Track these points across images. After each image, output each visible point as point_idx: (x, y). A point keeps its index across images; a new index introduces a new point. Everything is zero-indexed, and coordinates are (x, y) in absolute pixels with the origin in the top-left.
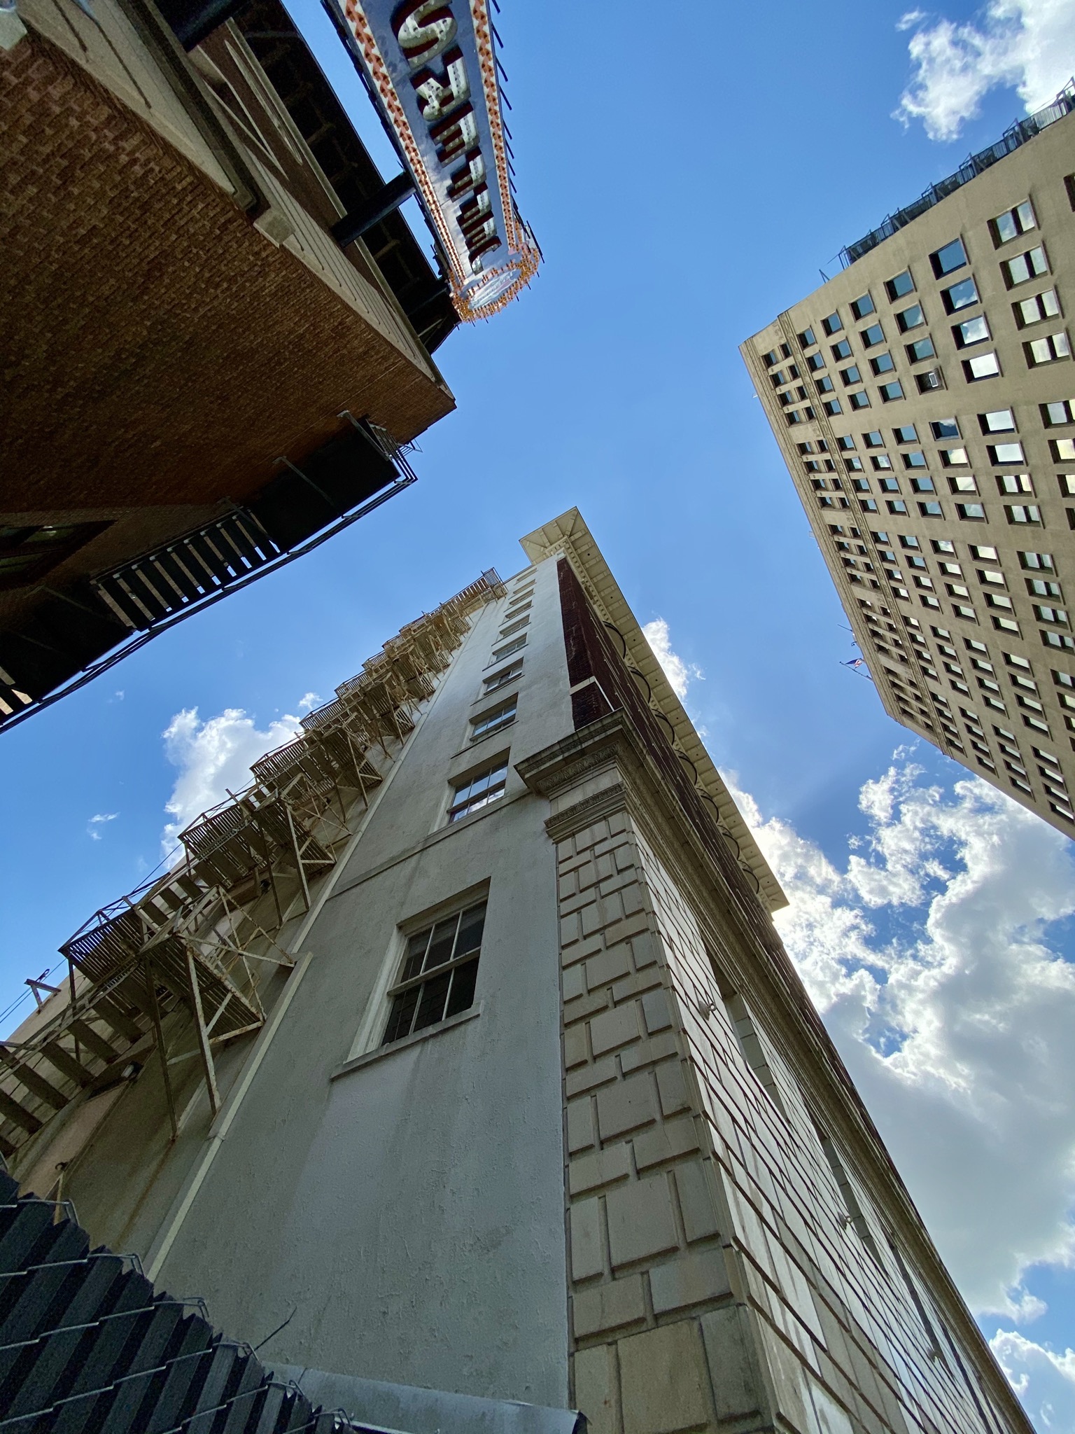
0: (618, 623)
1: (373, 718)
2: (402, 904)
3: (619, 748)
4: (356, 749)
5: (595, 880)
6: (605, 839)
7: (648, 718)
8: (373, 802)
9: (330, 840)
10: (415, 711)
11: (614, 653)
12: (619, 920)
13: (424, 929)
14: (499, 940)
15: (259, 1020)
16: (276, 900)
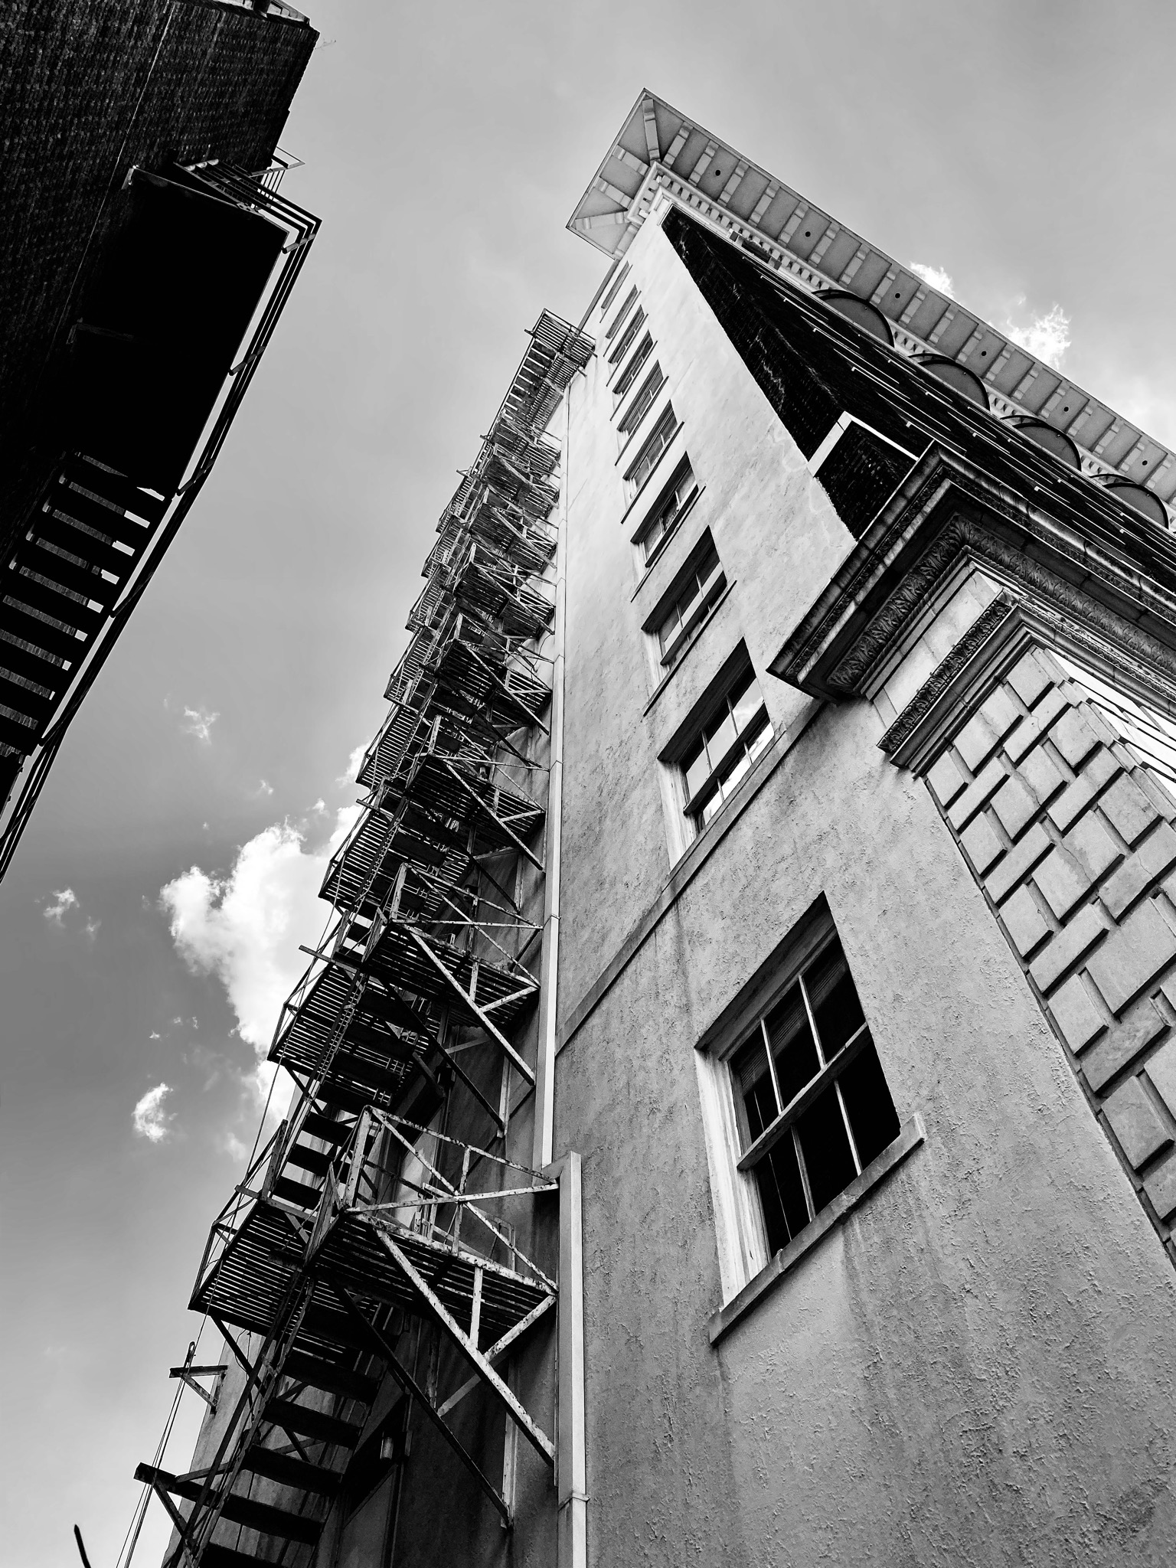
0: (845, 279)
1: (471, 711)
2: (687, 1008)
3: (964, 528)
4: (471, 780)
5: (1033, 809)
6: (1019, 720)
7: (1001, 441)
8: (548, 856)
9: (509, 956)
10: (538, 664)
11: (867, 347)
12: (1119, 860)
13: (748, 1033)
14: (897, 998)
15: (545, 1295)
16: (474, 1091)
